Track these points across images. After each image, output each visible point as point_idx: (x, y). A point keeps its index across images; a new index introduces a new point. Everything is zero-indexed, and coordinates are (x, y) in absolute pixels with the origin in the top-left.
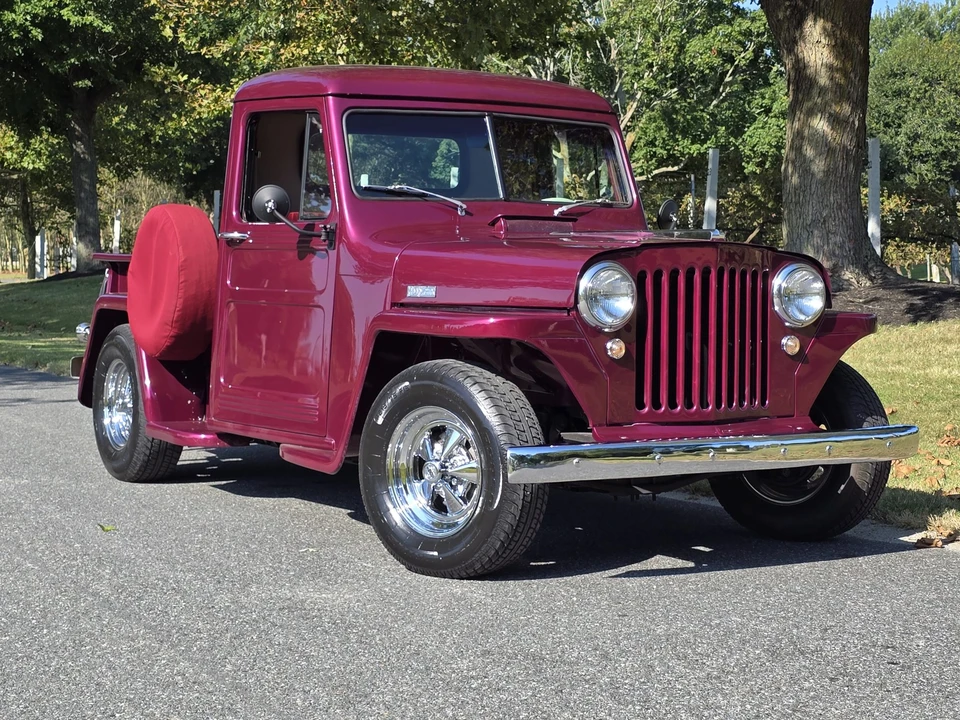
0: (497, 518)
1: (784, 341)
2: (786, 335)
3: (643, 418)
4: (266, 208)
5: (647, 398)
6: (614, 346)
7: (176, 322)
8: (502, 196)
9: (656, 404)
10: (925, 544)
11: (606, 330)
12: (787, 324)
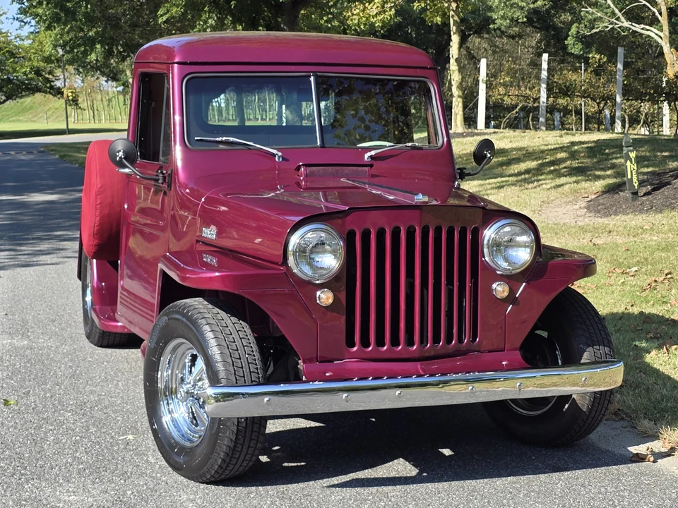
0: (216, 440)
1: (494, 286)
2: (496, 281)
3: (353, 356)
4: (117, 156)
5: (357, 338)
6: (322, 295)
7: (96, 234)
8: (319, 144)
9: (365, 343)
10: (639, 458)
11: (317, 282)
12: (498, 272)
